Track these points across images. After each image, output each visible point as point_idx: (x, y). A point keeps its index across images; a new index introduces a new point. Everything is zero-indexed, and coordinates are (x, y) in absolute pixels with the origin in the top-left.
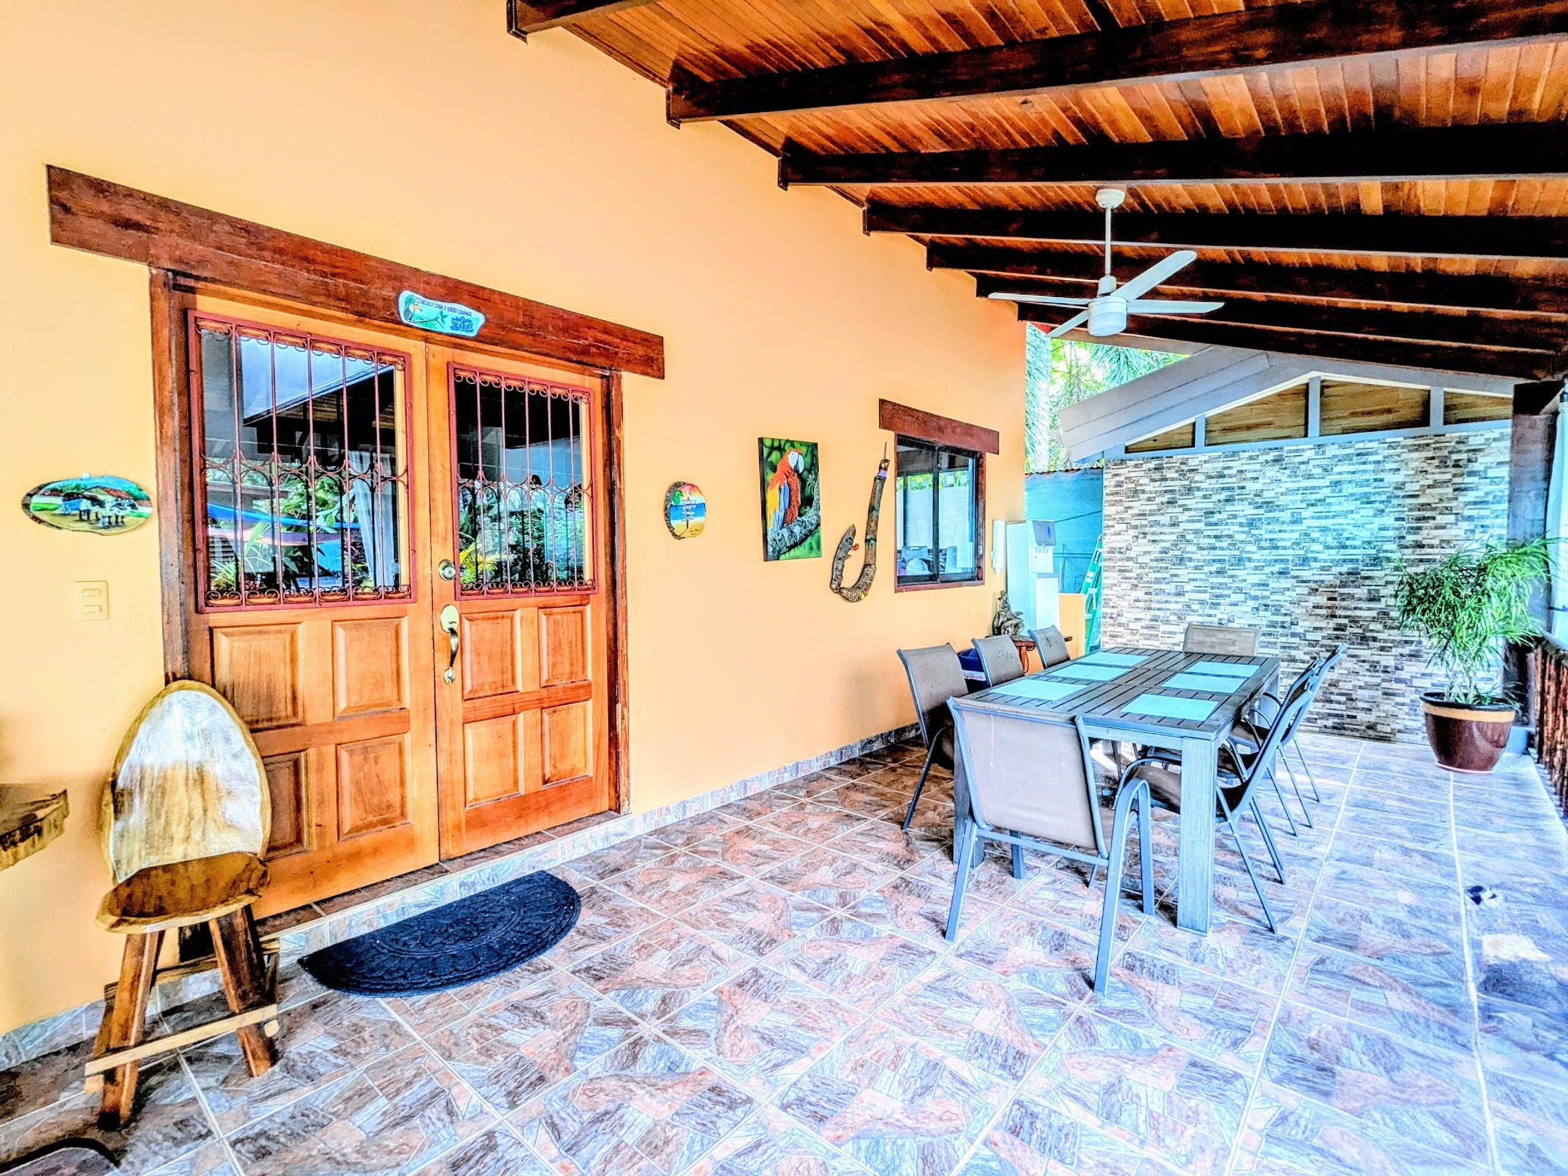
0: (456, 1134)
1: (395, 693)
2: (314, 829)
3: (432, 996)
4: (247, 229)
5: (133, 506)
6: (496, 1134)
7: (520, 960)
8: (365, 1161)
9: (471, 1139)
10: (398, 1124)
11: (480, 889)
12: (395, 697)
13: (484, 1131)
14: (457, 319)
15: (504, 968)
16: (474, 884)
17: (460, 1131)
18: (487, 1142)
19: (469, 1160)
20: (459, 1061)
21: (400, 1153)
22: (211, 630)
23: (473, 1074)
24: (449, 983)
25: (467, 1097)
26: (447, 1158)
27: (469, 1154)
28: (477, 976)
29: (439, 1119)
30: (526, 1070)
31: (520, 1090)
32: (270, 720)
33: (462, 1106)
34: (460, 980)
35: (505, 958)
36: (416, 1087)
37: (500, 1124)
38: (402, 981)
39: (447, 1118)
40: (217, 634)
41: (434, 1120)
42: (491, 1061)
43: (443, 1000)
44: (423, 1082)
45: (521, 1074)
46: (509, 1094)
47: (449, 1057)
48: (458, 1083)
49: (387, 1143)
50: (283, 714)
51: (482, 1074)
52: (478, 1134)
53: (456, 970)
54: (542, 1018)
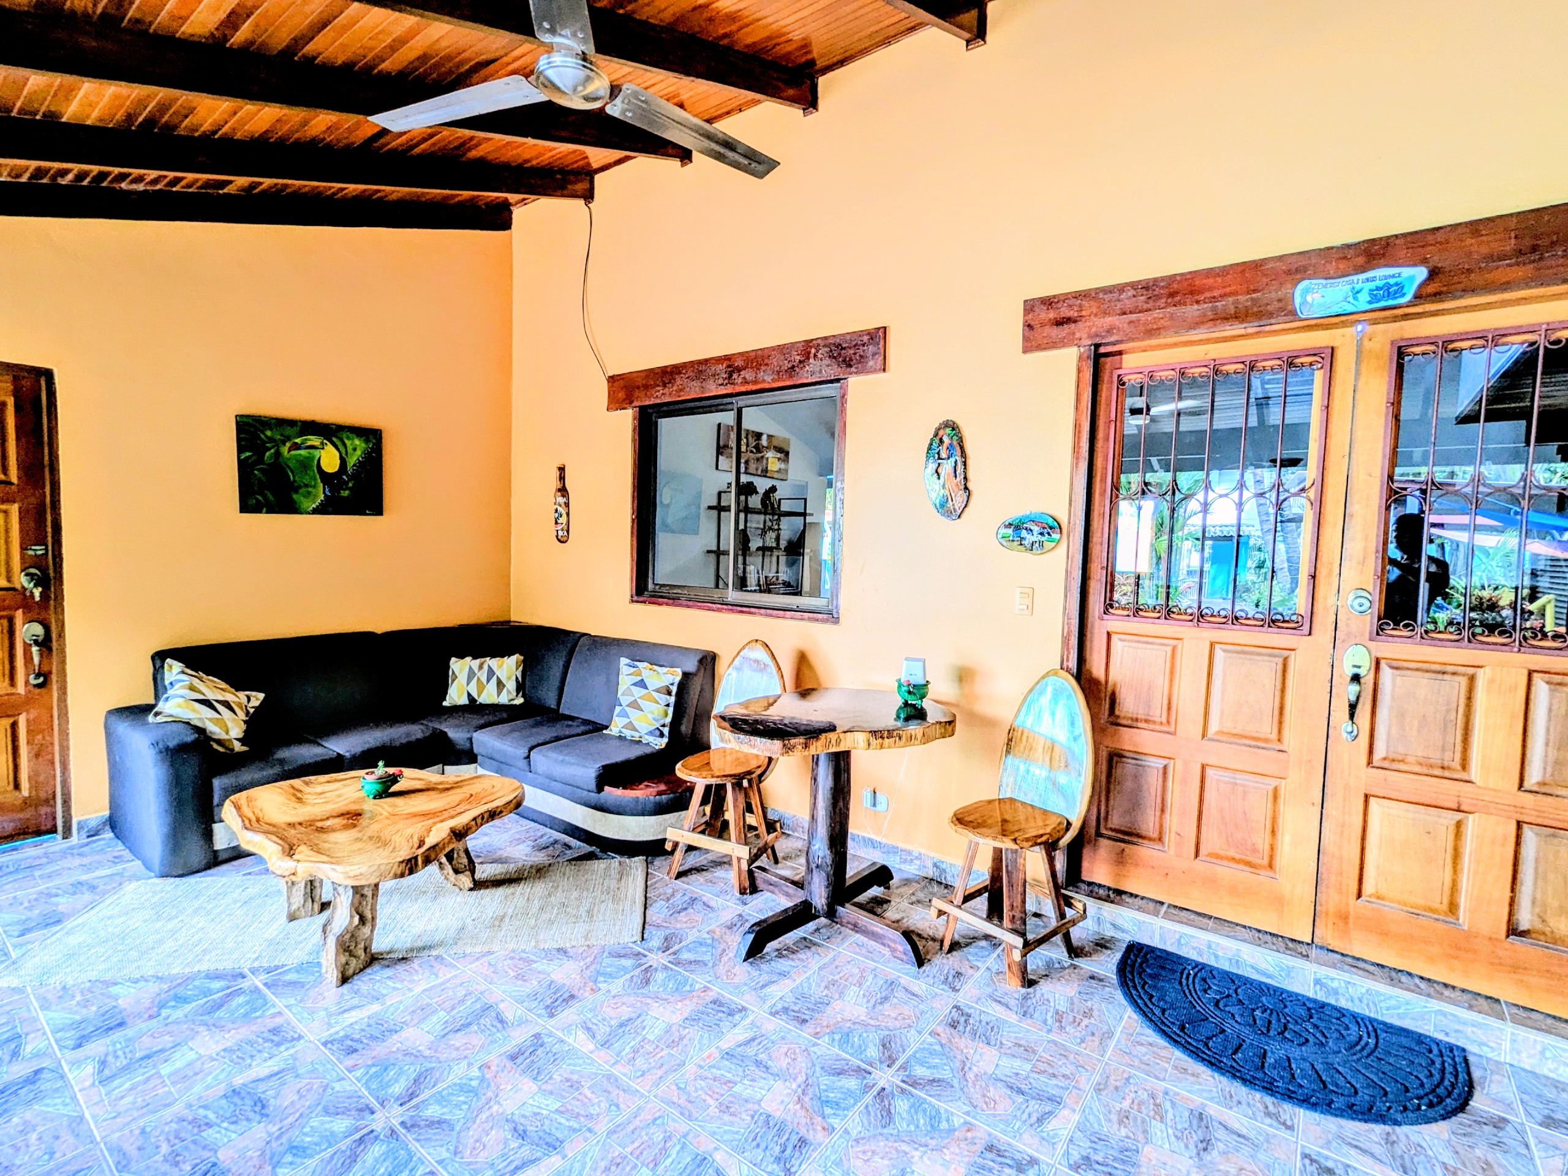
0: (1021, 1135)
1: (1275, 731)
2: (1173, 835)
3: (1161, 1042)
4: (1147, 287)
5: (1049, 534)
6: (1036, 1167)
7: (1269, 1088)
8: (970, 1084)
9: (1021, 1147)
10: (1012, 1088)
11: (1343, 1003)
12: (1274, 736)
13: (1036, 1154)
14: (1378, 289)
15: (1244, 1081)
16: (1336, 992)
17: (1026, 1136)
18: (1024, 1162)
19: (999, 1156)
20: (1099, 1100)
21: (986, 1103)
22: (1109, 634)
23: (1091, 1118)
24: (1186, 1048)
25: (1064, 1123)
26: (995, 1138)
27: (1006, 1154)
28: (1213, 1064)
29: (1029, 1115)
30: (1124, 1162)
31: (1097, 1167)
32: (1146, 721)
33: (1052, 1125)
34: (1195, 1054)
35: (1260, 1075)
36: (1054, 1081)
37: (1048, 1164)
38: (1157, 1011)
39: (1034, 1119)
40: (1114, 638)
41: (1027, 1111)
42: (1116, 1126)
43: (1163, 1053)
44: (1060, 1084)
45: (1115, 1159)
46: (1087, 1158)
47: (1098, 1090)
48: (1074, 1111)
49: (992, 1089)
50: (1158, 719)
51: (1096, 1126)
52: (1030, 1151)
53: (1206, 1045)
54: (1205, 1150)
